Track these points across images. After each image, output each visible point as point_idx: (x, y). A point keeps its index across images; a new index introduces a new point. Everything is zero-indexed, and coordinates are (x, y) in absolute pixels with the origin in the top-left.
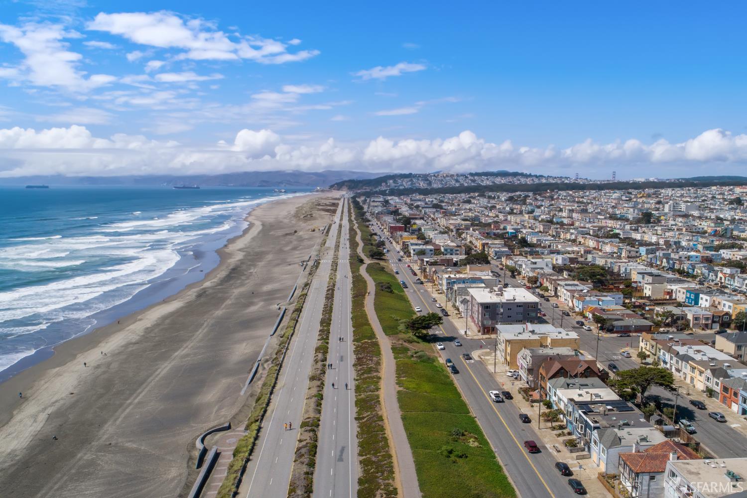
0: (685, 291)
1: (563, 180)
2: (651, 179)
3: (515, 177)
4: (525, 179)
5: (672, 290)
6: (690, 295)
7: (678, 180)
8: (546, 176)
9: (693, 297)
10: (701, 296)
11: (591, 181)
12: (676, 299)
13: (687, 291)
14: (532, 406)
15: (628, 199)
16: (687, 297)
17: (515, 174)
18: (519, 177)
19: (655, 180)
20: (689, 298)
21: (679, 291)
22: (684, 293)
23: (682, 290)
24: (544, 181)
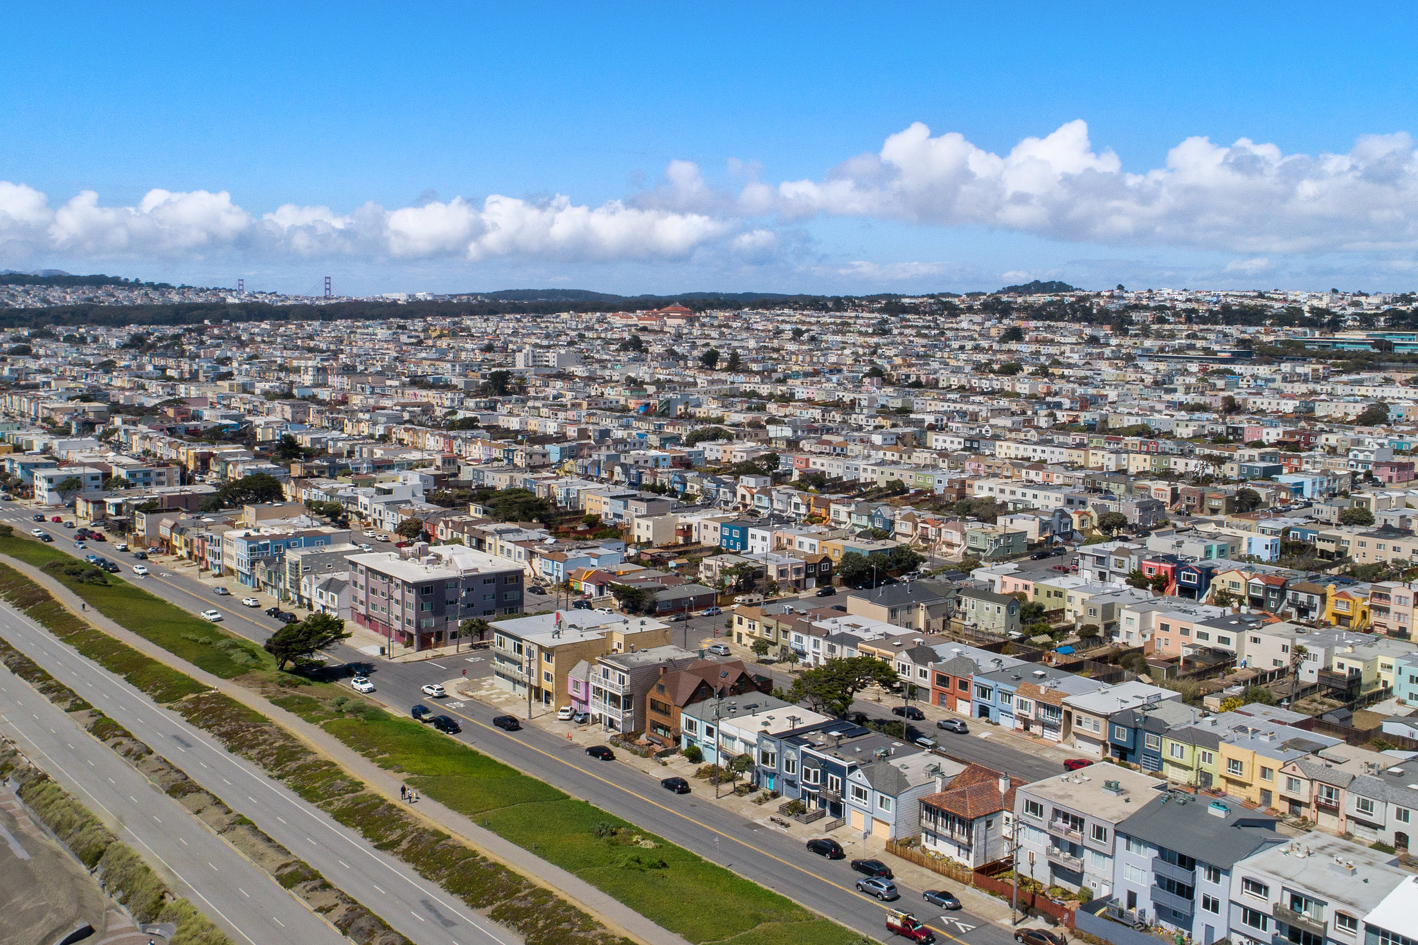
0: (718, 525)
1: (222, 295)
2: (421, 295)
3: (99, 288)
4: (126, 293)
5: (690, 527)
6: (731, 533)
7: (475, 295)
8: (178, 286)
9: (736, 534)
10: (751, 531)
11: (287, 298)
12: (699, 543)
13: (723, 525)
14: (665, 764)
15: (413, 340)
16: (723, 537)
17: (98, 281)
18: (110, 288)
19: (429, 298)
20: (728, 538)
21: (706, 527)
22: (715, 529)
23: (711, 524)
24: (176, 298)
